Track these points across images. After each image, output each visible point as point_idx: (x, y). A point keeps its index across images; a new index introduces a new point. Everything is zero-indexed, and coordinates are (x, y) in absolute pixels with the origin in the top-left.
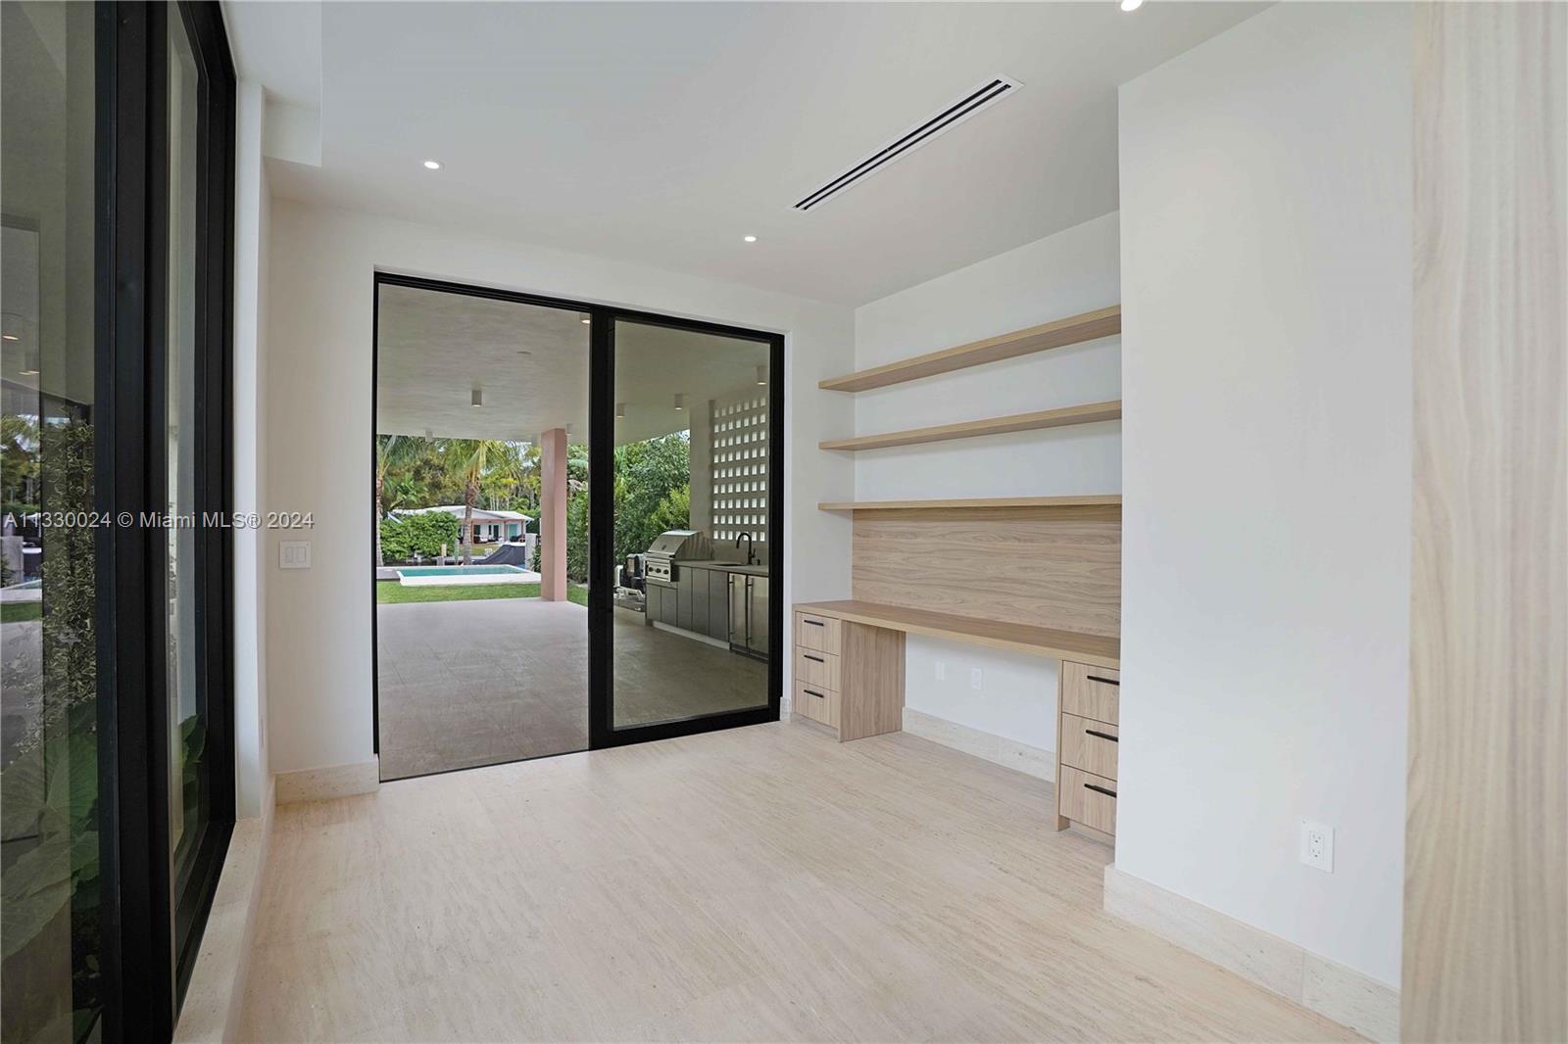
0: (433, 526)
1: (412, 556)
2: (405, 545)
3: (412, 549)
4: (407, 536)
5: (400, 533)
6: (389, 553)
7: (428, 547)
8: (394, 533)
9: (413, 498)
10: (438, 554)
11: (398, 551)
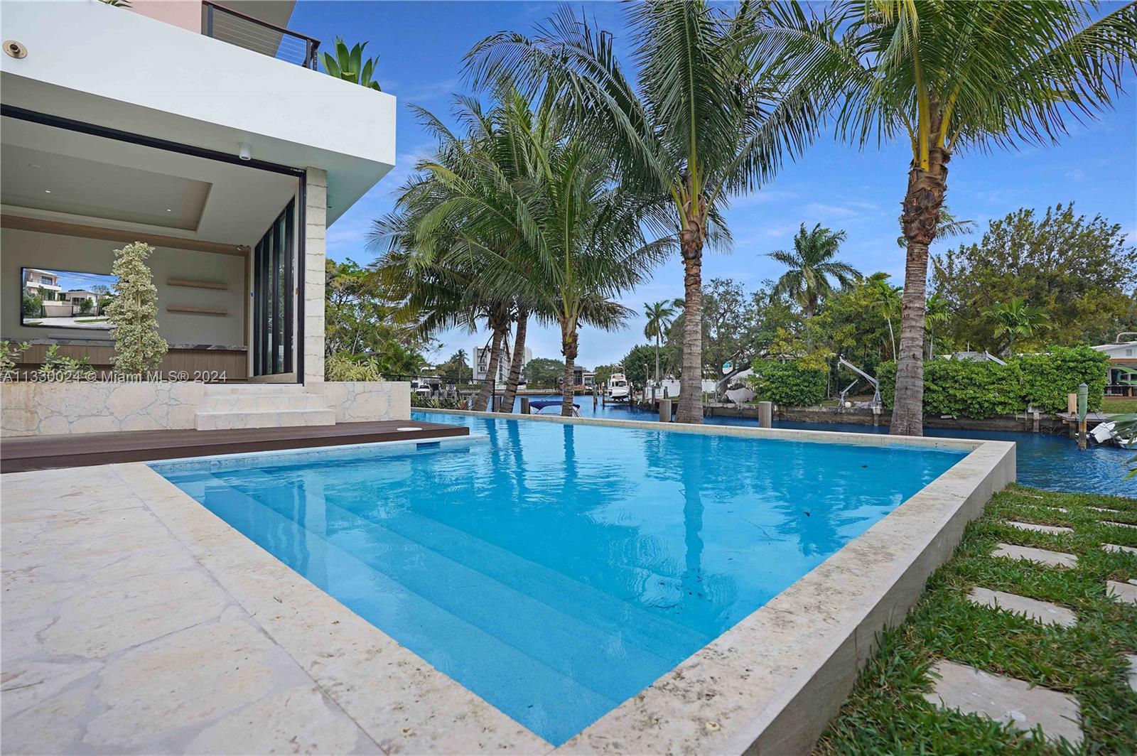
0: (1058, 368)
1: (1024, 411)
2: (1012, 395)
3: (1024, 400)
4: (1014, 382)
5: (1003, 379)
6: (986, 405)
7: (1049, 398)
8: (993, 378)
9: (1020, 329)
10: (1066, 411)
11: (1001, 403)
